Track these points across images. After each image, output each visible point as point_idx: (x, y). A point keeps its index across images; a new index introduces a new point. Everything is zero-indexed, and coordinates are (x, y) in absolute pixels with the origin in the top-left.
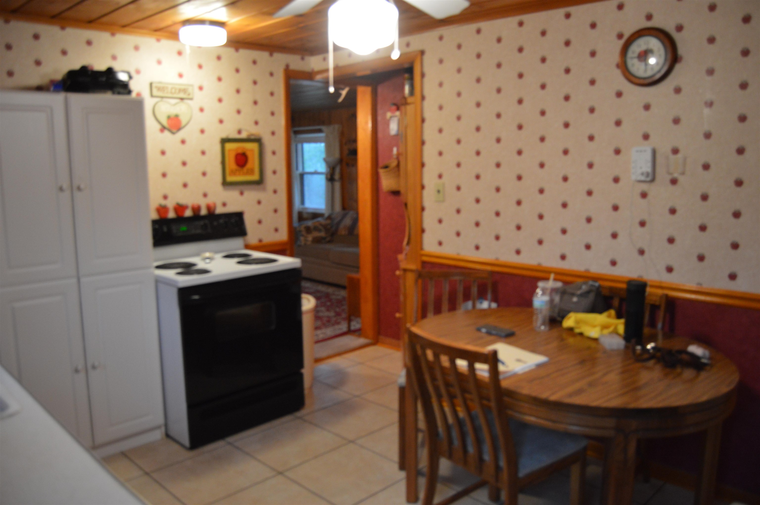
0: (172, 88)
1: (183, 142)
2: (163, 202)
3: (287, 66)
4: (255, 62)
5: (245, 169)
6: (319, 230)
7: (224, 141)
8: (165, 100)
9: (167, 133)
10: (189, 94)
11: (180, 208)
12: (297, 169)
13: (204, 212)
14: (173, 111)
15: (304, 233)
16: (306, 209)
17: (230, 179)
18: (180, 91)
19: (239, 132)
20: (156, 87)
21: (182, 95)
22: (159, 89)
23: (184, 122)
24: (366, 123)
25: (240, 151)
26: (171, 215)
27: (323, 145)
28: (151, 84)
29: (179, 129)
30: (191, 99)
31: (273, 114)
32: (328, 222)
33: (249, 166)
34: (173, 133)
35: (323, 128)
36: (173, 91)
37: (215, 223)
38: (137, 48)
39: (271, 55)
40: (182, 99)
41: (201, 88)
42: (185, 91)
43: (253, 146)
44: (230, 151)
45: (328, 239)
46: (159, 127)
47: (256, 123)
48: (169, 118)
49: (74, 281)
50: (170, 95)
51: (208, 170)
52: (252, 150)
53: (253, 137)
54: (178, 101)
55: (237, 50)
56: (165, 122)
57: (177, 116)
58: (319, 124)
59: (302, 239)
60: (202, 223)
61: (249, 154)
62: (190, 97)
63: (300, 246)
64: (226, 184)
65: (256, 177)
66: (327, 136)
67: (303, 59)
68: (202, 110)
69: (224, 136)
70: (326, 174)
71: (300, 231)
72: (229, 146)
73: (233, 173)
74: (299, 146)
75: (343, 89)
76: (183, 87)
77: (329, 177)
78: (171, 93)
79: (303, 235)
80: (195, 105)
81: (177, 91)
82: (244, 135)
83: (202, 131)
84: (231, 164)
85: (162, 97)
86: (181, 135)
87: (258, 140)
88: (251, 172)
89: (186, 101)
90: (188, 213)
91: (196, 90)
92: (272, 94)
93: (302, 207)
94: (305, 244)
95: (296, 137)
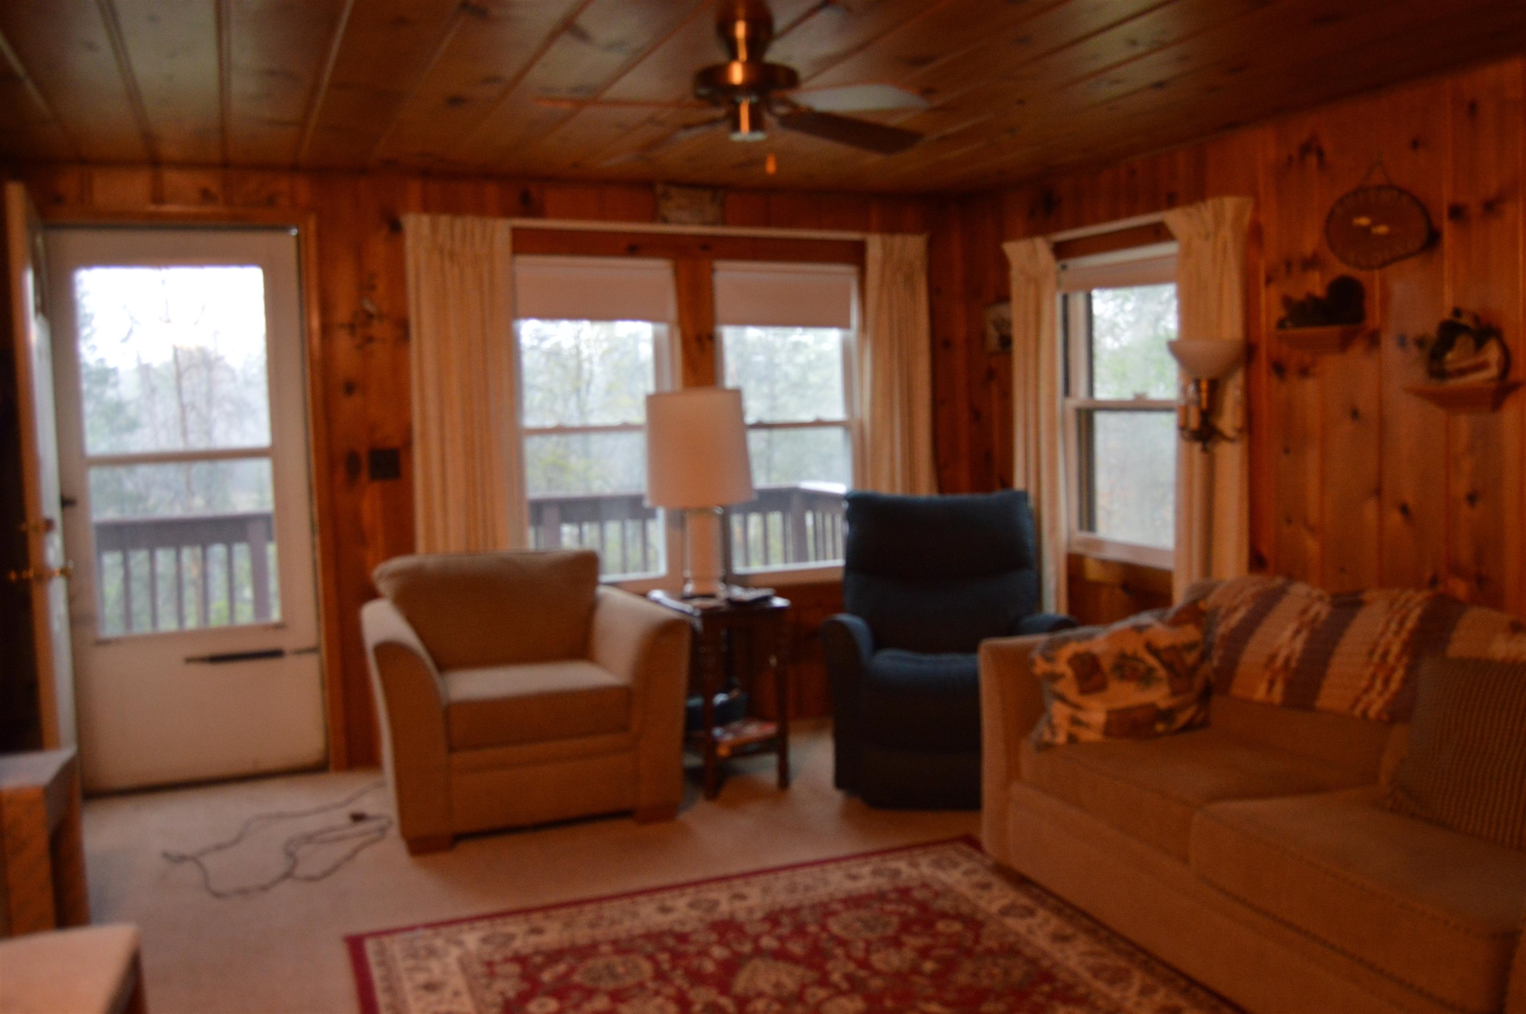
6: (1146, 678)
12: (1067, 392)
15: (1068, 687)
16: (1099, 544)
27: (1168, 292)
32: (1190, 633)
35: (1173, 218)
45: (1183, 718)
58: (1154, 207)
59: (1059, 712)
63: (1046, 747)
66: (1187, 252)
70: (1184, 412)
71: (1054, 677)
74: (1078, 301)
77: (1194, 422)
79: (1062, 699)
93: (1085, 535)
94: (1072, 739)
95: (1064, 267)
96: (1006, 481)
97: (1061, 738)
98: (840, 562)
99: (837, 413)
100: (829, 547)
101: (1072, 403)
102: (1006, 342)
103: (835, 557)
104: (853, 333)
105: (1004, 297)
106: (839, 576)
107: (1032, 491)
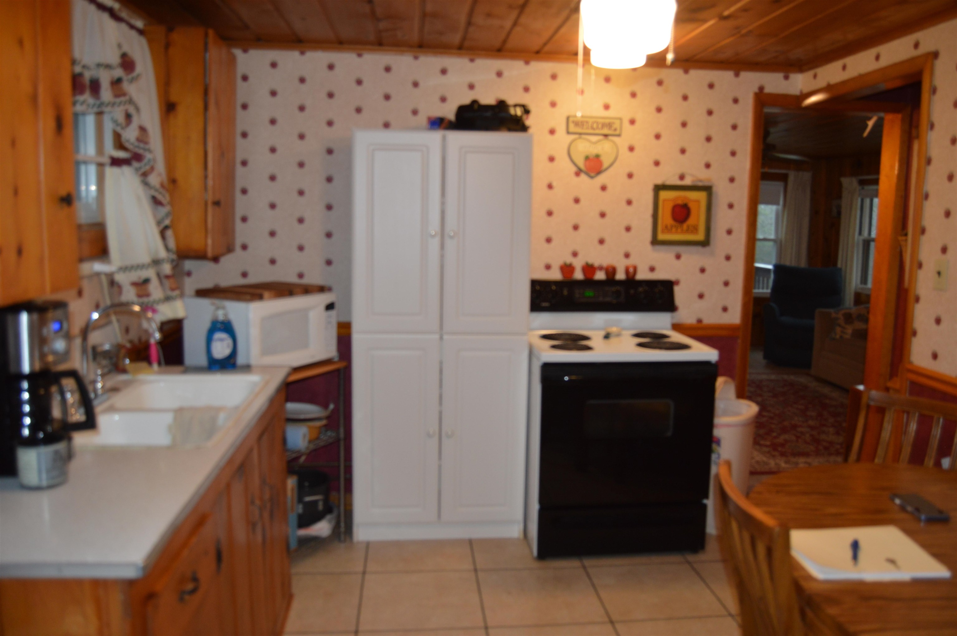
0: (593, 123)
1: (604, 188)
2: (569, 259)
3: (761, 89)
4: (711, 86)
5: (685, 226)
7: (658, 188)
8: (583, 136)
9: (583, 177)
10: (615, 130)
11: (589, 269)
12: (860, 233)
13: (620, 276)
14: (593, 150)
17: (661, 237)
18: (604, 125)
19: (682, 177)
20: (573, 122)
21: (606, 131)
22: (577, 124)
23: (606, 164)
24: (892, 167)
25: (680, 202)
26: (579, 275)
28: (568, 118)
29: (599, 172)
30: (619, 135)
31: (733, 154)
33: (691, 221)
34: (592, 177)
36: (595, 126)
37: (632, 292)
38: (554, 77)
39: (737, 75)
40: (606, 136)
41: (632, 122)
42: (610, 125)
43: (701, 196)
44: (664, 201)
46: (574, 169)
47: (708, 166)
48: (587, 158)
49: (437, 336)
50: (591, 131)
51: (634, 225)
52: (698, 201)
53: (700, 184)
54: (601, 137)
55: (686, 71)
56: (581, 164)
57: (597, 157)
60: (614, 289)
61: (692, 205)
62: (617, 132)
63: (833, 339)
64: (655, 242)
65: (700, 236)
67: (786, 78)
68: (631, 149)
69: (659, 182)
71: (837, 319)
72: (664, 195)
73: (667, 229)
74: (867, 201)
75: (870, 119)
76: (607, 121)
78: (593, 128)
80: (622, 143)
81: (600, 126)
82: (687, 181)
83: (630, 176)
84: (666, 217)
85: (580, 134)
86: (601, 179)
87: (708, 189)
88: (694, 229)
89: (610, 138)
90: (600, 276)
91: (626, 124)
92: (734, 127)
93: (863, 286)
94: (841, 337)
95: (863, 188)
96: (835, 263)
97: (838, 337)
98: (769, 291)
99: (772, 237)
100: (765, 285)
101: (861, 238)
102: (839, 213)
103: (767, 288)
104: (780, 207)
105: (839, 197)
106: (768, 296)
107: (843, 268)
